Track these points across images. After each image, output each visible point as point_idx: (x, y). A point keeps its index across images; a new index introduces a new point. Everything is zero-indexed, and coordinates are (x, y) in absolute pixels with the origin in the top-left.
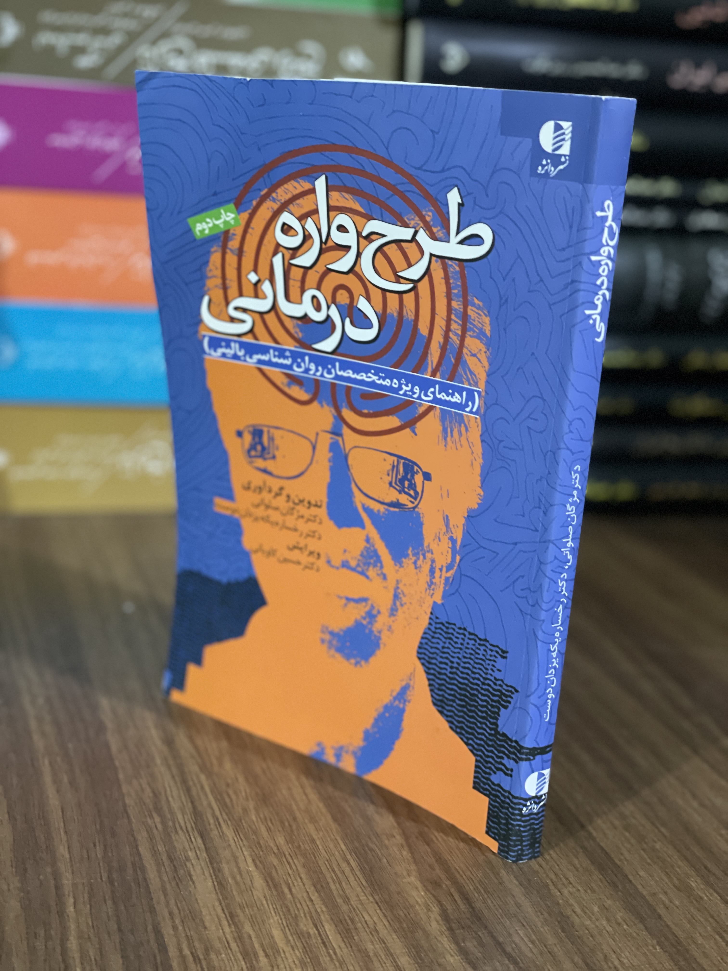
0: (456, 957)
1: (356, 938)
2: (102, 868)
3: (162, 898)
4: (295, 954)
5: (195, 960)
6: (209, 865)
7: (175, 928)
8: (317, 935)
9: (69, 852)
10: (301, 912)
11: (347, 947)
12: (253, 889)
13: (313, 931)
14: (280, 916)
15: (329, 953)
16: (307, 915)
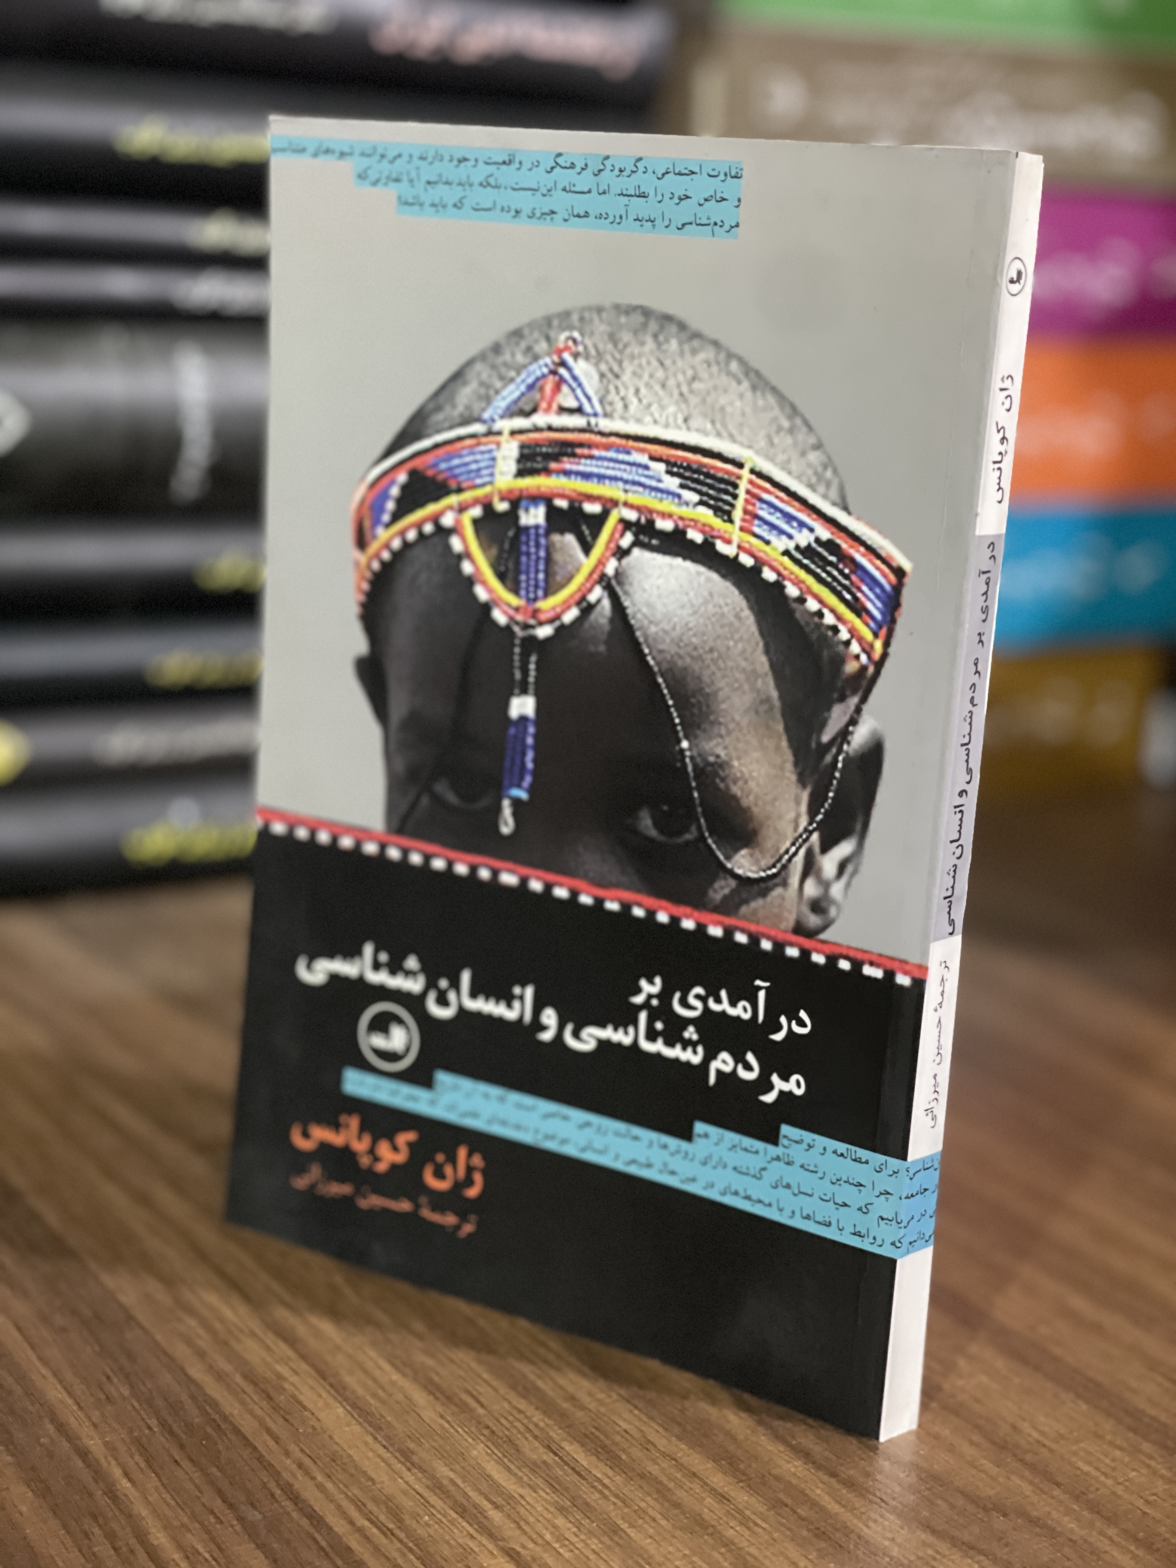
0: (796, 1463)
1: (624, 1457)
2: (142, 1412)
3: (271, 1443)
4: (541, 1496)
5: (385, 1534)
6: (322, 1382)
7: (321, 1487)
8: (562, 1464)
9: (70, 1394)
10: (515, 1431)
11: (620, 1475)
12: (416, 1409)
13: (549, 1457)
14: (482, 1442)
15: (593, 1487)
16: (527, 1435)
